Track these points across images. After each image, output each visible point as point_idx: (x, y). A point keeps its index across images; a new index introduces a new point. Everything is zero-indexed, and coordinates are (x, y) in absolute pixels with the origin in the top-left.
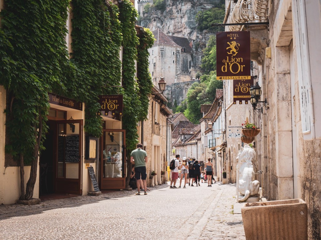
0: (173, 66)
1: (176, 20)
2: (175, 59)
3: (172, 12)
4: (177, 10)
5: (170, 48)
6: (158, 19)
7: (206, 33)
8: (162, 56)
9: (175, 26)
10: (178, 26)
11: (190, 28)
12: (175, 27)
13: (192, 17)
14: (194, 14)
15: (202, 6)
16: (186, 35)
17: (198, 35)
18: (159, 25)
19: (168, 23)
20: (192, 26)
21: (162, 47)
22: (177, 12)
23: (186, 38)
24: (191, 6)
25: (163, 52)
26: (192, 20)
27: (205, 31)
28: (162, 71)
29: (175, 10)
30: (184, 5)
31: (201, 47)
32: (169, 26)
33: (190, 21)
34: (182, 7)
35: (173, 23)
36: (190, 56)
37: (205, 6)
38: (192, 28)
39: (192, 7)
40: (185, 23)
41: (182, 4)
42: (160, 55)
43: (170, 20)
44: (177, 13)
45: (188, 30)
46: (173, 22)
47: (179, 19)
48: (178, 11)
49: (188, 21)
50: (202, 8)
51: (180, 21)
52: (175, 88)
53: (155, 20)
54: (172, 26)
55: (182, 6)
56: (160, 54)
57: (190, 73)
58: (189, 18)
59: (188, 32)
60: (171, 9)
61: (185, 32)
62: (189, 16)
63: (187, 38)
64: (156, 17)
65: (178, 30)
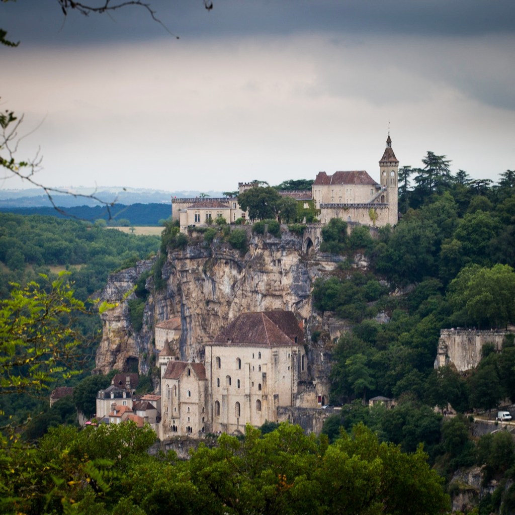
0: (288, 374)
1: (272, 276)
2: (290, 364)
3: (264, 260)
4: (272, 259)
5: (285, 349)
6: (232, 262)
7: (330, 316)
8: (276, 364)
9: (269, 284)
10: (275, 286)
11: (298, 295)
12: (268, 287)
13: (301, 279)
14: (304, 274)
15: (319, 267)
16: (290, 305)
17: (315, 315)
18: (235, 272)
19: (256, 277)
20: (301, 293)
21: (275, 349)
22: (271, 262)
23: (291, 311)
24: (299, 259)
25: (277, 357)
26: (300, 283)
27: (327, 313)
28: (276, 385)
29: (269, 259)
30: (286, 256)
31: (323, 339)
32: (257, 282)
33: (297, 285)
34: (283, 258)
35: (266, 280)
36: (303, 348)
37: (323, 267)
38: (301, 297)
39: (301, 261)
40: (288, 286)
41: (282, 253)
42: (273, 362)
43: (259, 274)
44: (272, 264)
45: (293, 297)
46: (265, 277)
47: (277, 275)
48: (274, 261)
49: (294, 283)
50: (319, 270)
51: (278, 279)
52: (299, 414)
53: (226, 263)
54: (263, 284)
55: (282, 256)
56: (274, 360)
57: (315, 388)
58: (296, 279)
59: (294, 301)
60: (262, 255)
61: (289, 300)
62: (296, 275)
63: (293, 311)
64: (230, 260)
65: (274, 293)
